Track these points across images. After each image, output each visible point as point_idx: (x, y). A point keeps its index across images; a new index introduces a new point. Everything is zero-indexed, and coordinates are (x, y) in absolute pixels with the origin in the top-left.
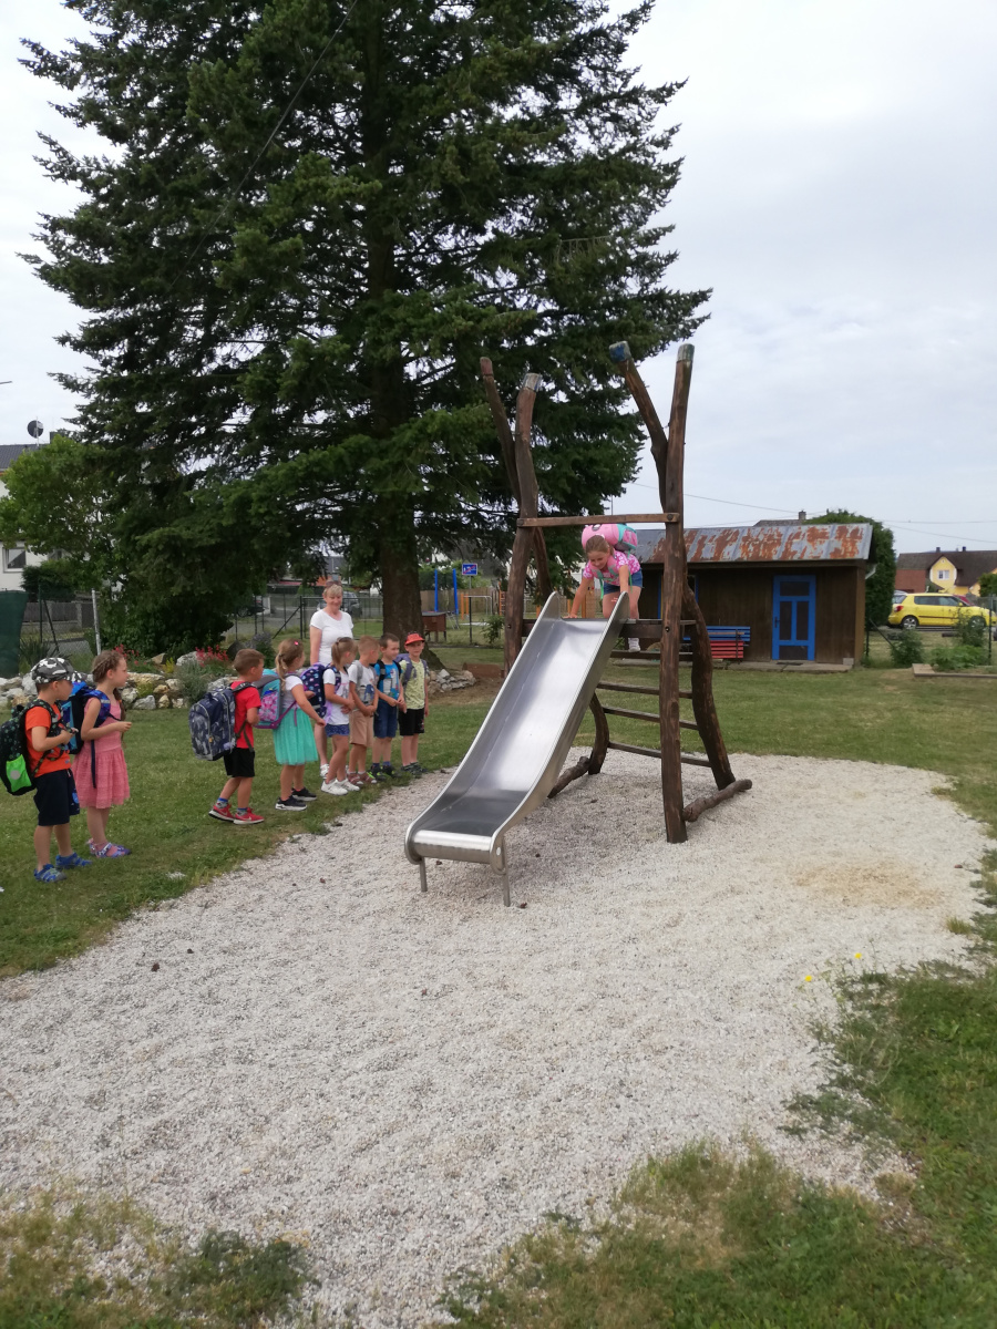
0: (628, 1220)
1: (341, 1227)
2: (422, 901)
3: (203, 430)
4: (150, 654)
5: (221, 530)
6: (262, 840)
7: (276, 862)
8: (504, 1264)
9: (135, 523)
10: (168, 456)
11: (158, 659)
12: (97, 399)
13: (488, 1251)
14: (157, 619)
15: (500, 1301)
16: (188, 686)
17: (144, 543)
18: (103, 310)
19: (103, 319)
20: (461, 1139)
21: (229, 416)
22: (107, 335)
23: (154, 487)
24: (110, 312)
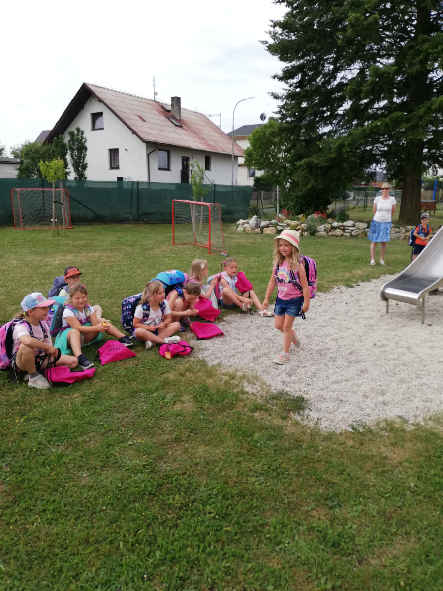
0: (429, 425)
1: (322, 400)
2: (385, 317)
3: (329, 113)
4: (298, 214)
5: (331, 160)
6: (326, 286)
7: (330, 294)
8: (375, 423)
9: (296, 156)
10: (313, 126)
11: (300, 216)
12: (286, 102)
13: (371, 418)
14: (302, 199)
15: (370, 431)
16: (310, 227)
17: (298, 165)
18: (291, 61)
19: (291, 66)
20: (372, 389)
21: (341, 106)
22: (292, 73)
23: (306, 141)
24: (294, 62)
